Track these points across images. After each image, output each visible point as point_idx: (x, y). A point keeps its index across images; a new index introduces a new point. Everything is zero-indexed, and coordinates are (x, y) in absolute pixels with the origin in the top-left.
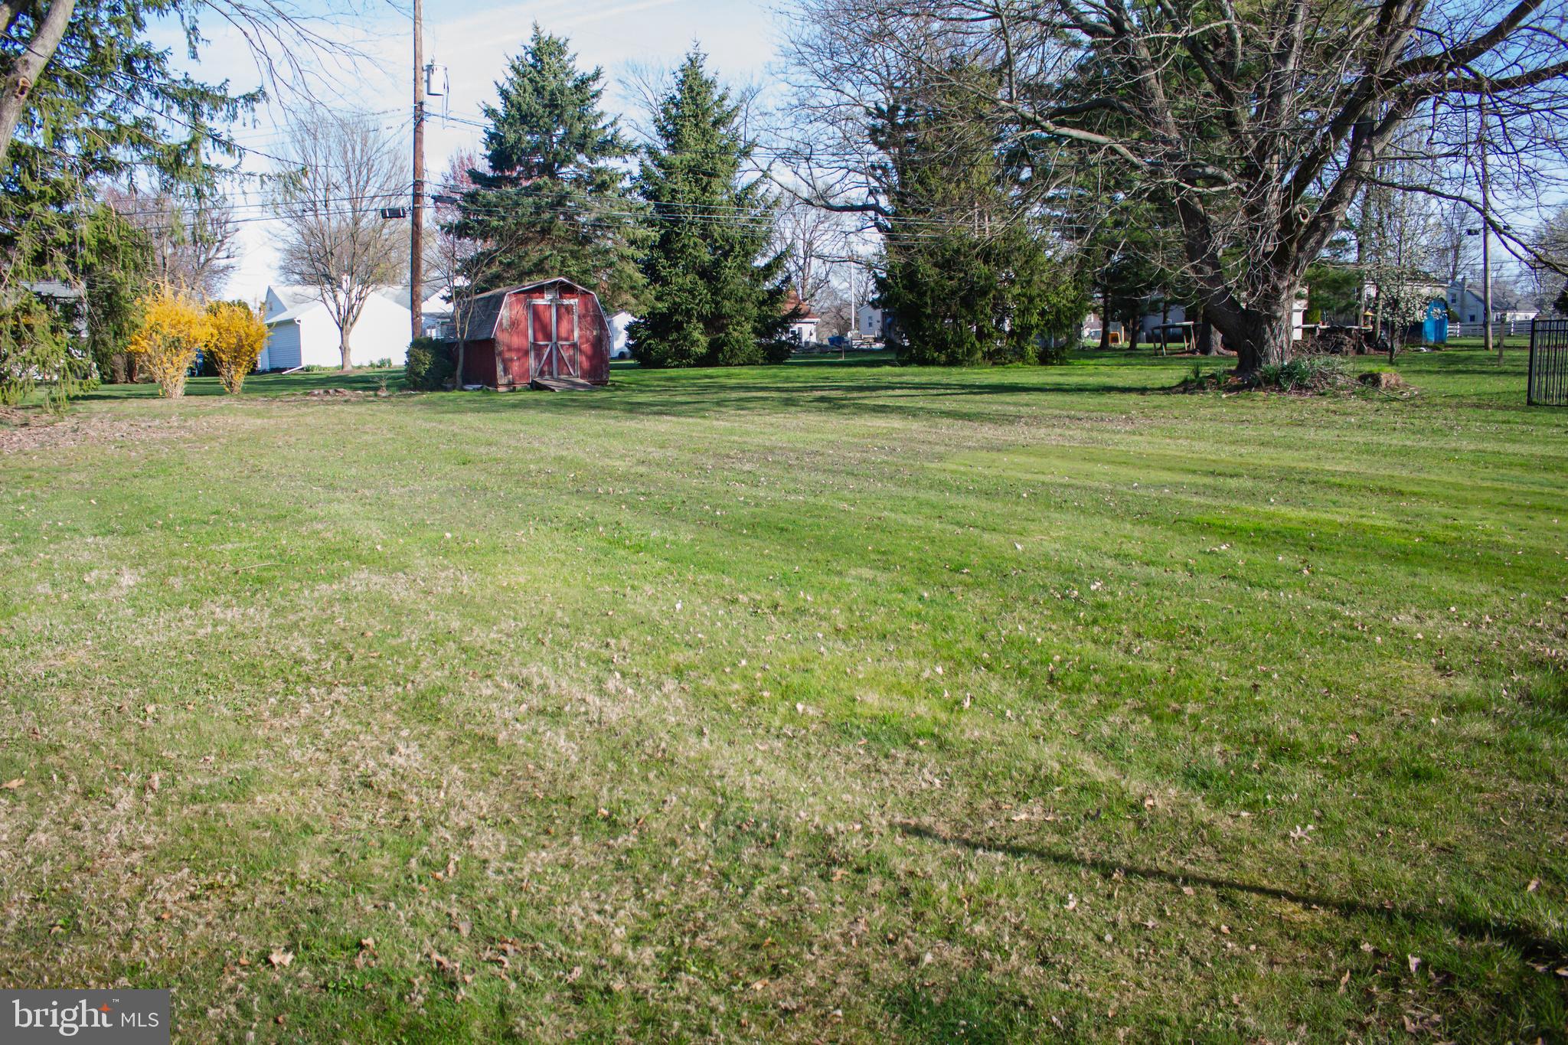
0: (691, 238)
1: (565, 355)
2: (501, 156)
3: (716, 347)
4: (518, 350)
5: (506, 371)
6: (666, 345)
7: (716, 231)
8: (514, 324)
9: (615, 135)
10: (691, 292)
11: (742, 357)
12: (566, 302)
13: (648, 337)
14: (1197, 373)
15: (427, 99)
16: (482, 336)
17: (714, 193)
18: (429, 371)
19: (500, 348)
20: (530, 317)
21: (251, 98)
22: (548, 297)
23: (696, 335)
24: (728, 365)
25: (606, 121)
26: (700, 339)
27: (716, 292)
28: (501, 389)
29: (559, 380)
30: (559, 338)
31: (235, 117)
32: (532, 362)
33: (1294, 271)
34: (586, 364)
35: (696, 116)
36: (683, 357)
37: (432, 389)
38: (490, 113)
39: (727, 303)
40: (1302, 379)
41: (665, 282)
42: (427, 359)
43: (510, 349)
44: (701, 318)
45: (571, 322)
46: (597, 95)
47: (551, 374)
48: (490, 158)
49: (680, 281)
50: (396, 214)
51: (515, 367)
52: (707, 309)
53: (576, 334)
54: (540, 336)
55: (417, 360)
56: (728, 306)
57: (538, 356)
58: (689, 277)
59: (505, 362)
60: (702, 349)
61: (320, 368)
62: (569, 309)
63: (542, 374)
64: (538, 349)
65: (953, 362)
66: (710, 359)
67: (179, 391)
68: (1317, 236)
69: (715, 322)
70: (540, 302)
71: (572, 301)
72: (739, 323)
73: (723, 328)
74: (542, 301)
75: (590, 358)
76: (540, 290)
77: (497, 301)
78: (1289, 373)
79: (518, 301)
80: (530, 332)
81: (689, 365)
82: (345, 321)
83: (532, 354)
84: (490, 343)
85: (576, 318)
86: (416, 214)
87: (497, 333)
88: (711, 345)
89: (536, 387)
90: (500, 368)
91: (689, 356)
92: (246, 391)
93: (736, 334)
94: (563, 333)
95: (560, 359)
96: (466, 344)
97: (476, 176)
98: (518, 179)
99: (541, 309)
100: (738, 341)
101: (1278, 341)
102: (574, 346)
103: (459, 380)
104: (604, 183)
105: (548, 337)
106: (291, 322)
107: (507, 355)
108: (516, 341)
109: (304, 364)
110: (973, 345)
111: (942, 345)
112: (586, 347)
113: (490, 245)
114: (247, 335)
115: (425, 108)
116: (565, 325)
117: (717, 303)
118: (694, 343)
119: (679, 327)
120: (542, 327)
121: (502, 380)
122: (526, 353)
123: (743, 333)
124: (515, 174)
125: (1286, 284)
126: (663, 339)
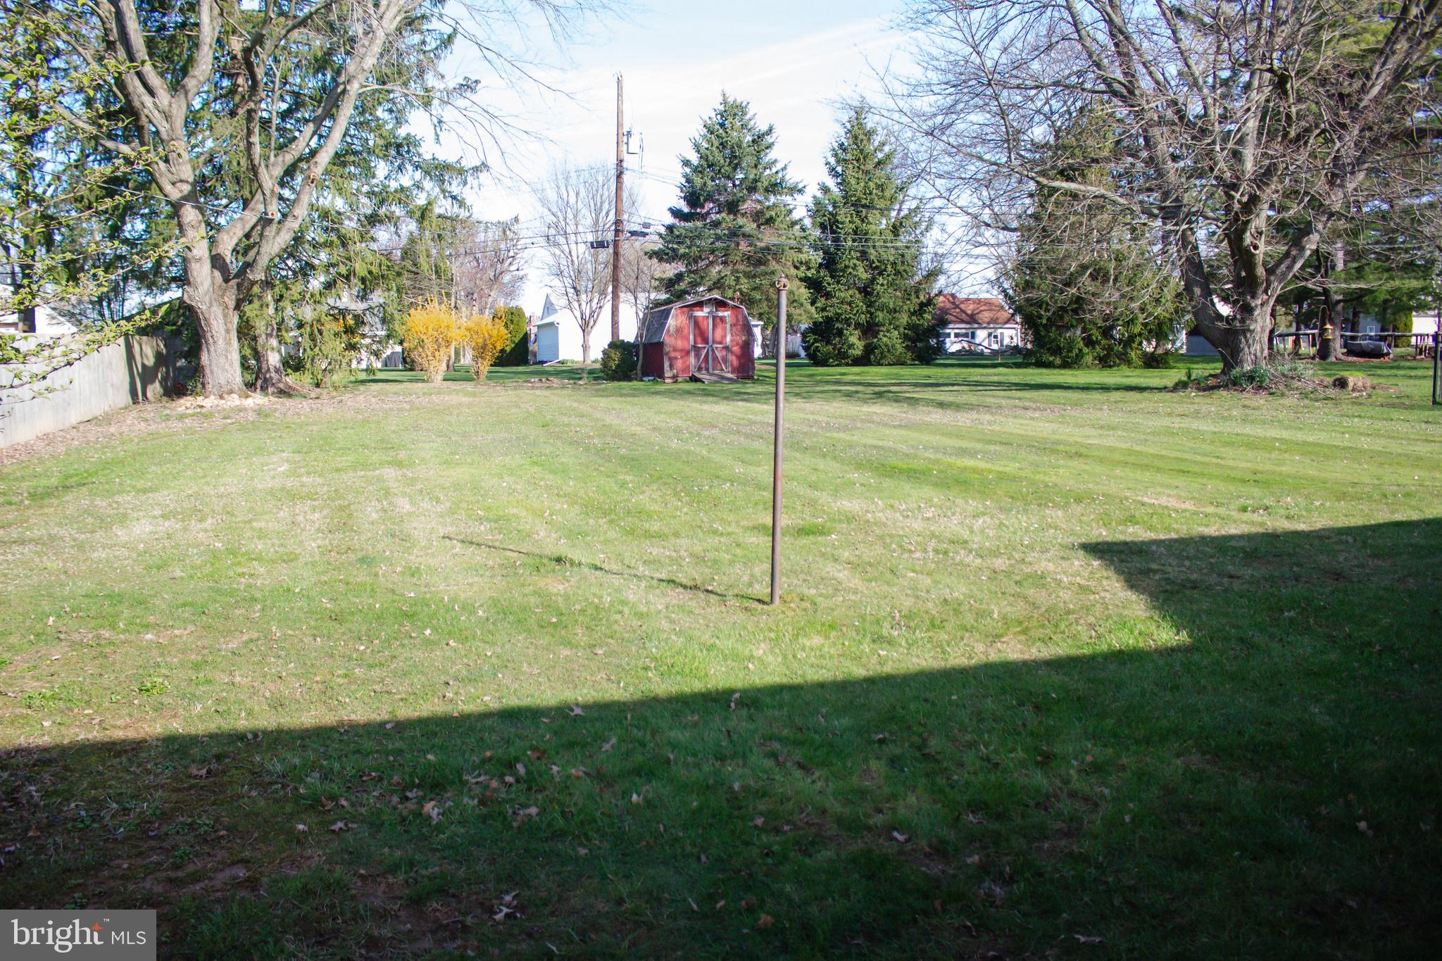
0: (850, 259)
1: (719, 354)
2: (693, 198)
3: (869, 349)
4: (682, 351)
5: (671, 367)
6: (831, 347)
7: (873, 255)
8: (679, 330)
9: (783, 179)
10: (850, 304)
11: (890, 358)
12: (720, 314)
13: (816, 341)
14: (1189, 376)
15: (626, 157)
16: (656, 340)
17: (869, 223)
18: (618, 366)
19: (667, 349)
20: (692, 324)
21: (476, 169)
22: (706, 310)
23: (853, 339)
24: (879, 364)
25: (779, 166)
26: (856, 342)
27: (870, 305)
28: (667, 381)
29: (712, 375)
30: (714, 342)
31: (465, 183)
32: (692, 360)
33: (1266, 292)
34: (735, 363)
35: (858, 160)
36: (842, 358)
37: (619, 380)
38: (686, 163)
39: (880, 314)
40: (1261, 382)
41: (828, 295)
42: (616, 356)
43: (675, 350)
44: (858, 326)
45: (725, 329)
46: (769, 147)
47: (707, 369)
48: (685, 198)
49: (842, 295)
50: (601, 245)
51: (679, 364)
52: (863, 318)
53: (728, 339)
54: (699, 340)
55: (609, 357)
56: (880, 316)
57: (697, 356)
58: (851, 292)
59: (670, 359)
60: (858, 350)
61: (573, 362)
62: (722, 319)
63: (700, 369)
64: (697, 350)
65: (1065, 365)
66: (863, 361)
67: (440, 377)
68: (1287, 262)
69: (869, 329)
70: (699, 314)
71: (726, 314)
72: (888, 331)
73: (875, 334)
74: (700, 314)
75: (738, 357)
76: (700, 305)
77: (668, 313)
78: (1251, 378)
79: (683, 313)
80: (691, 337)
81: (847, 365)
82: (587, 324)
83: (693, 354)
84: (660, 345)
85: (728, 326)
86: (616, 243)
87: (665, 338)
88: (866, 347)
89: (694, 379)
90: (666, 365)
91: (848, 357)
92: (489, 378)
93: (885, 339)
94: (718, 338)
95: (715, 358)
96: (644, 345)
97: (676, 213)
98: (708, 213)
99: (700, 320)
100: (886, 345)
101: (1252, 350)
102: (726, 348)
103: (639, 372)
104: (771, 218)
105: (706, 341)
106: (552, 324)
107: (673, 355)
108: (680, 344)
109: (561, 358)
110: (1080, 350)
111: (1057, 351)
112: (736, 349)
113: (681, 268)
114: (491, 336)
115: (625, 165)
116: (719, 332)
117: (871, 314)
118: (851, 346)
119: (840, 333)
120: (702, 334)
121: (668, 374)
122: (688, 353)
123: (891, 338)
124: (704, 211)
125: (1259, 302)
126: (828, 342)
